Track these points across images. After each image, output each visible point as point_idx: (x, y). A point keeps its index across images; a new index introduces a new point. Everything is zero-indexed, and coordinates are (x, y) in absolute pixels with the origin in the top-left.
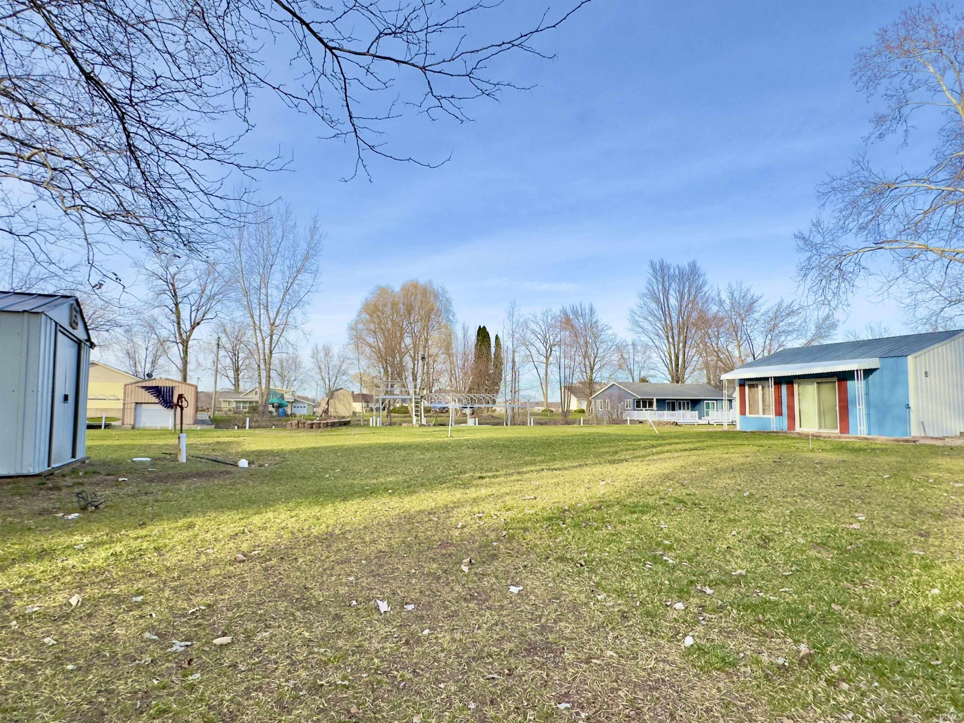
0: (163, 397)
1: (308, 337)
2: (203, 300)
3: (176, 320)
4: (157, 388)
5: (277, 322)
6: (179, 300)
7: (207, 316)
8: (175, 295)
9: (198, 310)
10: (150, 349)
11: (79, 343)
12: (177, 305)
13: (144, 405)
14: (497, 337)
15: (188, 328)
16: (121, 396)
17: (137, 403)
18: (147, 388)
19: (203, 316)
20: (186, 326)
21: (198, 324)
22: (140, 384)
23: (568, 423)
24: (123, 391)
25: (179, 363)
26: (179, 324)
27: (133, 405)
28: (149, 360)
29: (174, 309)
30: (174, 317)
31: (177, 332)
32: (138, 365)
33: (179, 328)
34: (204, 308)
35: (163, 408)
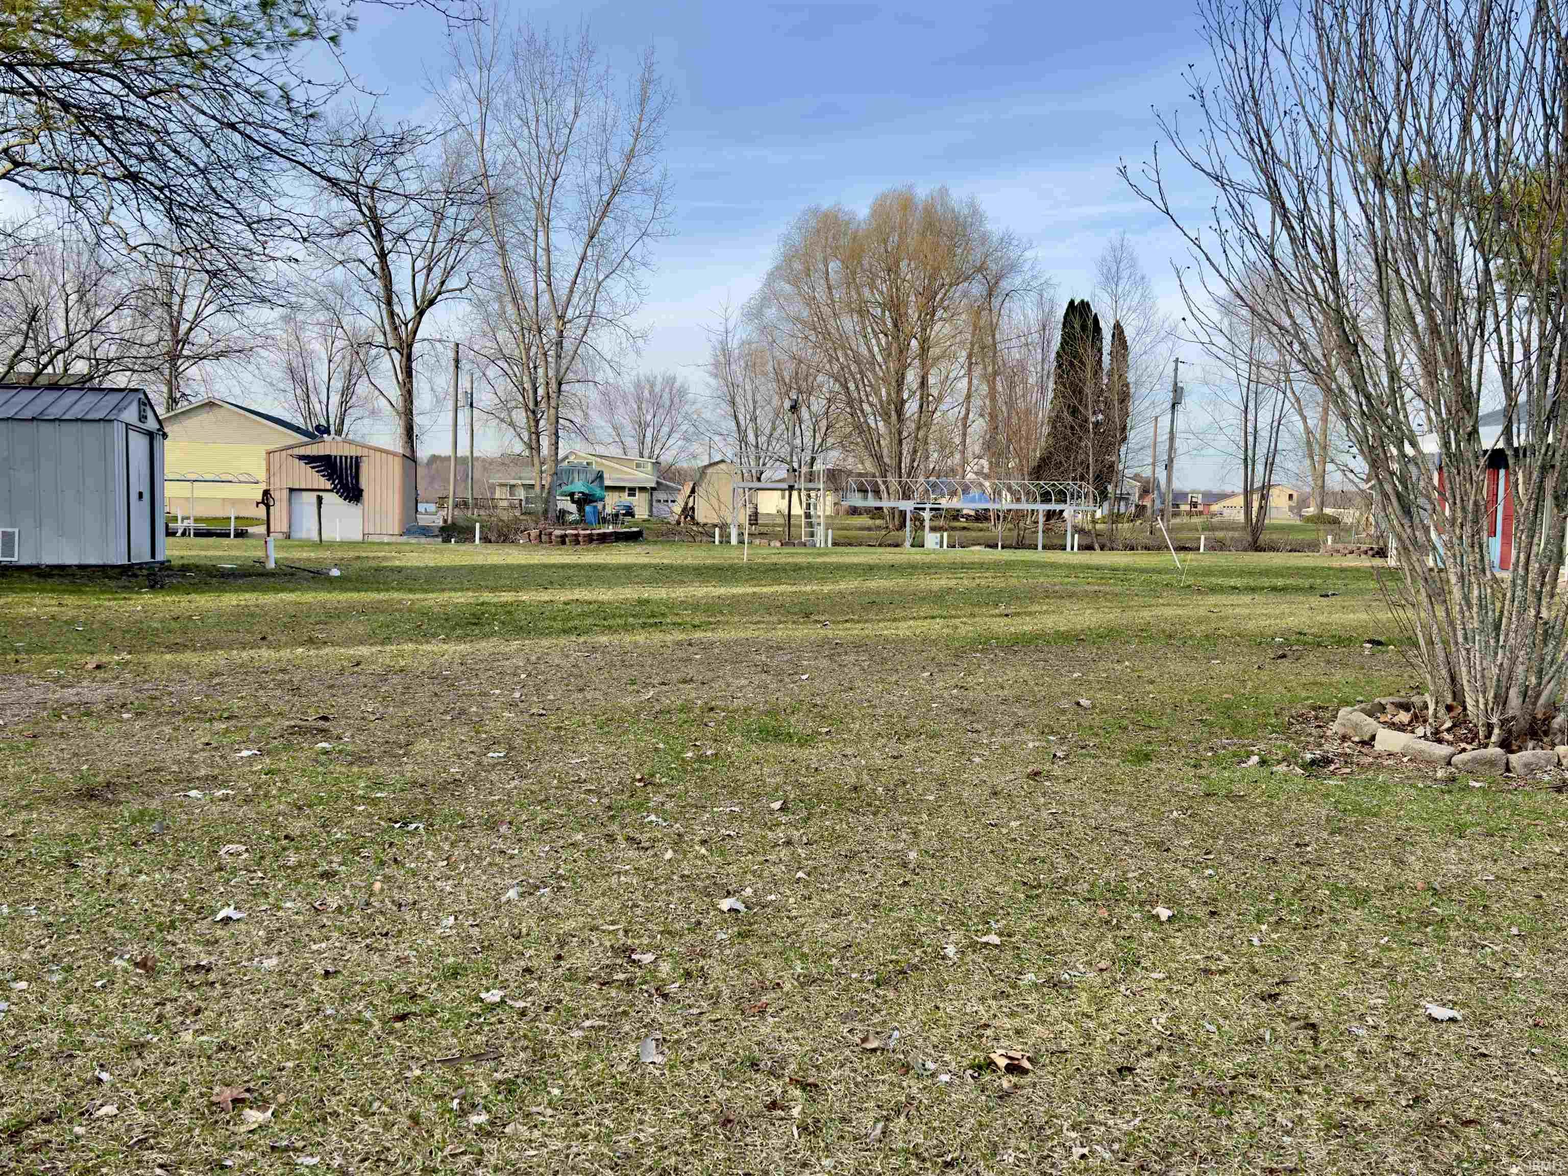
0: (340, 478)
1: (640, 342)
2: (440, 246)
3: (382, 293)
4: (327, 458)
5: (570, 313)
6: (388, 245)
7: (449, 285)
8: (378, 236)
9: (430, 270)
10: (337, 358)
11: (151, 435)
12: (382, 256)
13: (304, 494)
14: (1118, 331)
15: (410, 312)
16: (261, 475)
17: (291, 490)
18: (309, 460)
19: (443, 283)
20: (408, 310)
21: (432, 302)
22: (297, 451)
23: (1256, 547)
24: (264, 464)
25: (395, 393)
26: (389, 303)
27: (285, 493)
28: (337, 384)
29: (377, 268)
30: (377, 287)
31: (386, 321)
32: (313, 398)
33: (392, 314)
34: (441, 264)
35: (341, 500)
